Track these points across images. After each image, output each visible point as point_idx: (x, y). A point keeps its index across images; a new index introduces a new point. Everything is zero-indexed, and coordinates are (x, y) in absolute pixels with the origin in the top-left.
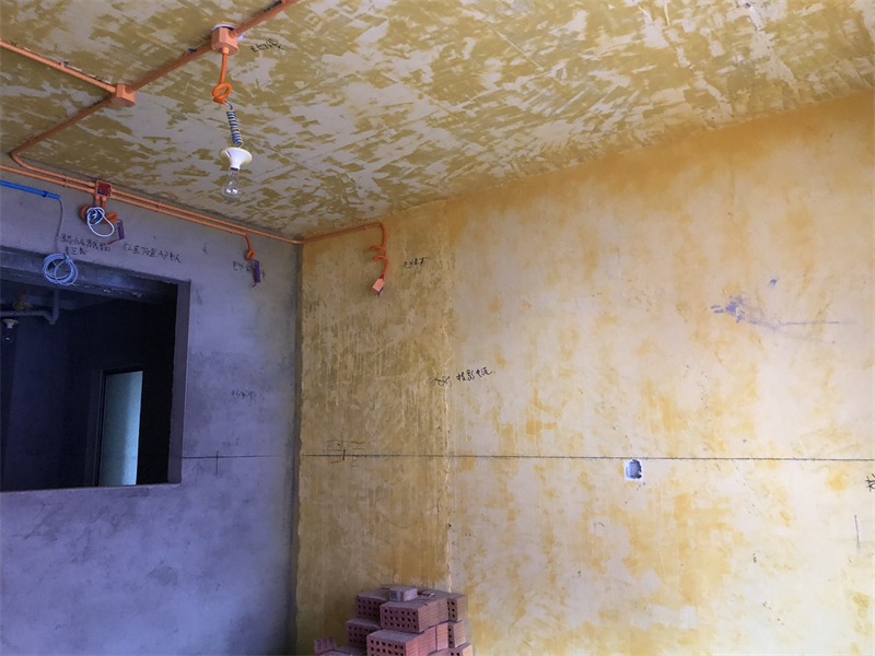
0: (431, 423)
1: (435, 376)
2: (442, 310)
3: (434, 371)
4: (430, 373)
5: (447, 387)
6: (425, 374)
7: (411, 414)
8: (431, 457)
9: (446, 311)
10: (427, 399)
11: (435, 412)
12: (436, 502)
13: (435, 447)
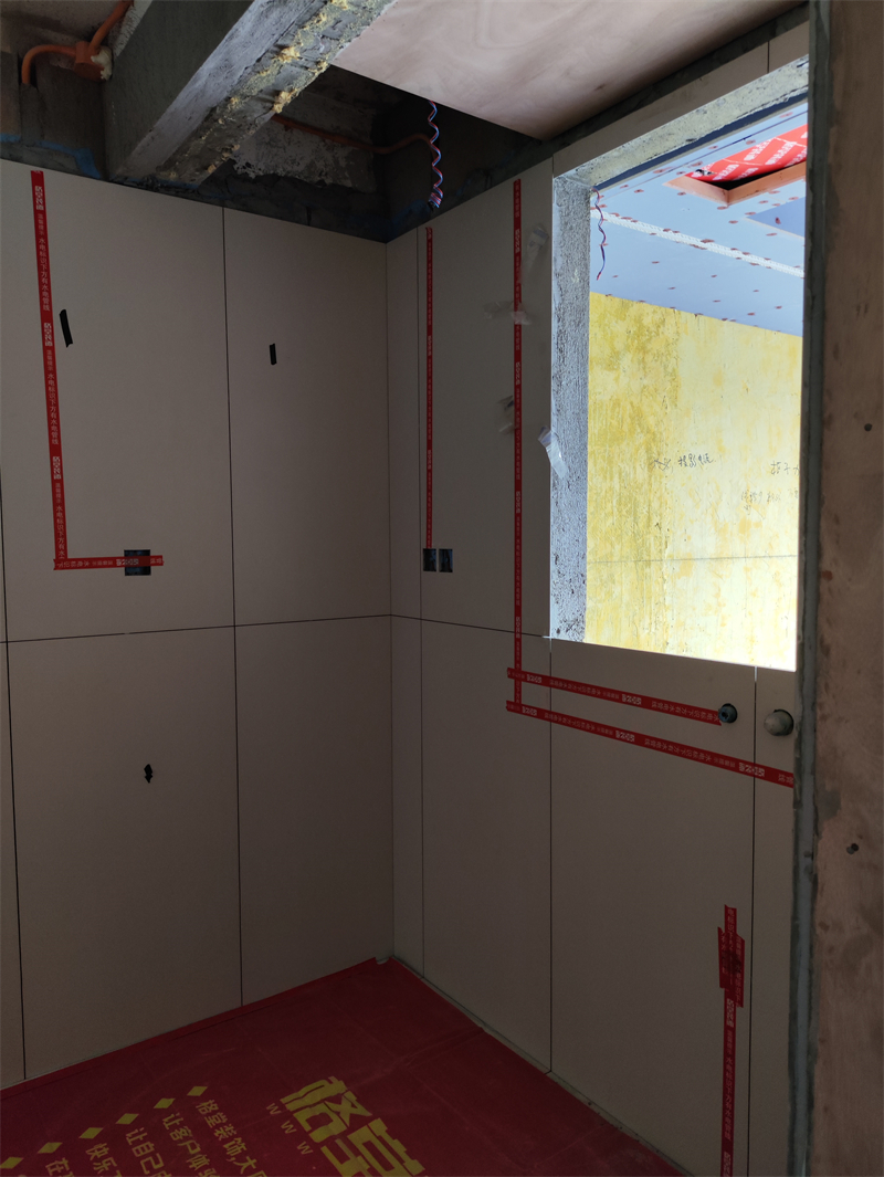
0: (649, 519)
1: (655, 456)
2: (665, 367)
3: (654, 450)
4: (648, 450)
5: (668, 472)
6: (642, 451)
7: (626, 505)
8: (648, 563)
9: (670, 370)
10: (646, 486)
11: (655, 505)
12: (654, 618)
13: (653, 549)
